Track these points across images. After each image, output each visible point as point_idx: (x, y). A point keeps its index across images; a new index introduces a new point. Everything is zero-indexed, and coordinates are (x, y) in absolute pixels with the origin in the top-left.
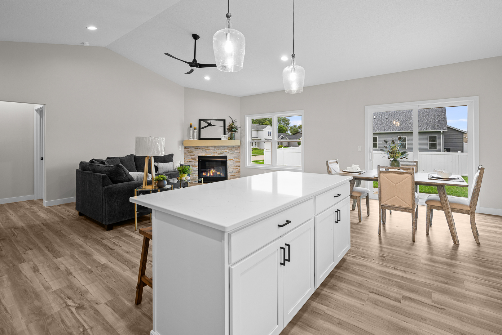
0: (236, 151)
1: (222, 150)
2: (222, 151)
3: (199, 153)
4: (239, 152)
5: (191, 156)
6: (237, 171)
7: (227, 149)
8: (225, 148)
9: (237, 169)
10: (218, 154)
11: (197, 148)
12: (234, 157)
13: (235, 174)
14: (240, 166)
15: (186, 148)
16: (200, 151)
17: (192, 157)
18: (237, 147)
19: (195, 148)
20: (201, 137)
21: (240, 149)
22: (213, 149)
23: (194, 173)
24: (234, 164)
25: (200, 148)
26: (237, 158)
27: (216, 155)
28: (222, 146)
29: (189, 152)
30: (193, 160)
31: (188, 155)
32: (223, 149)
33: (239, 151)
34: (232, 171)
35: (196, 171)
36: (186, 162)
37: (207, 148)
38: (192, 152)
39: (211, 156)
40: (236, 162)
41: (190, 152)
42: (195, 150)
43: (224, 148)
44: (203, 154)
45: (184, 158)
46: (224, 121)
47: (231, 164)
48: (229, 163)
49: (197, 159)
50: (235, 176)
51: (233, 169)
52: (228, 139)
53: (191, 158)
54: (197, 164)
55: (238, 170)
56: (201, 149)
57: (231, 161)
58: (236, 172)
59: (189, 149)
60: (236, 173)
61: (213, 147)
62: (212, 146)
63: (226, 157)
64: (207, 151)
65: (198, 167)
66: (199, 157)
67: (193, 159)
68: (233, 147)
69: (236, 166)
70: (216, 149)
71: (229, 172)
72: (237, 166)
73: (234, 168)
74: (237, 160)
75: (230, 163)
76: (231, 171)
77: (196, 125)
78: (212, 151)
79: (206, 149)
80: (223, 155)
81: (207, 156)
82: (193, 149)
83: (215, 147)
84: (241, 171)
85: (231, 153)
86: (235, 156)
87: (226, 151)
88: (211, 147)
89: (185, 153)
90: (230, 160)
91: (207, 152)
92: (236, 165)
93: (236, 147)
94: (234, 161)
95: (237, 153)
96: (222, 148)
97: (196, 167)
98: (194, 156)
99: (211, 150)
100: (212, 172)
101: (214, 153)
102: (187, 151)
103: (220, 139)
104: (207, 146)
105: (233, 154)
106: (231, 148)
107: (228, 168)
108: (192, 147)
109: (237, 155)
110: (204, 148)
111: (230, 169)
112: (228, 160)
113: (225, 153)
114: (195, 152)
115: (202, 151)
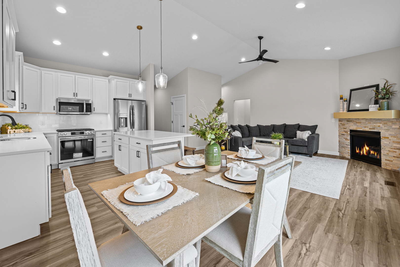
0: (393, 127)
1: (374, 124)
2: (374, 126)
3: (350, 127)
6: (395, 155)
7: (381, 123)
8: (378, 121)
9: (396, 152)
10: (370, 129)
11: (349, 120)
12: (390, 135)
13: (392, 159)
15: (340, 120)
16: (351, 124)
19: (347, 121)
20: (350, 109)
22: (364, 123)
23: (346, 147)
24: (391, 145)
25: (351, 121)
26: (394, 137)
27: (367, 129)
28: (374, 119)
30: (346, 134)
31: (342, 127)
32: (375, 123)
33: (398, 127)
34: (388, 154)
35: (348, 145)
36: (340, 135)
37: (358, 121)
38: (345, 125)
39: (362, 130)
40: (393, 142)
41: (343, 125)
42: (347, 123)
44: (354, 128)
45: (339, 130)
46: (377, 86)
47: (386, 144)
48: (383, 142)
49: (349, 133)
50: (392, 161)
51: (389, 151)
52: (378, 110)
53: (344, 131)
54: (349, 138)
55: (397, 154)
57: (387, 139)
58: (394, 157)
59: (342, 121)
60: (394, 158)
62: (363, 119)
63: (379, 133)
64: (358, 124)
65: (349, 141)
66: (351, 131)
67: (346, 132)
68: (389, 121)
69: (393, 147)
70: (367, 122)
71: (384, 155)
72: (396, 148)
73: (391, 150)
75: (385, 142)
76: (385, 153)
77: (347, 96)
79: (357, 123)
80: (375, 130)
81: (358, 130)
82: (345, 122)
83: (366, 119)
85: (386, 128)
86: (391, 133)
87: (379, 126)
89: (339, 126)
90: (385, 138)
91: (357, 126)
92: (394, 146)
93: (393, 120)
94: (390, 140)
95: (395, 129)
96: (374, 121)
97: (348, 141)
98: (346, 129)
99: (362, 124)
100: (366, 149)
101: (365, 127)
102: (341, 123)
103: (368, 110)
104: (358, 119)
105: (388, 130)
106: (385, 122)
107: (383, 148)
108: (345, 120)
109: (395, 132)
110: (355, 121)
111: (385, 150)
112: (381, 138)
113: (377, 128)
114: (347, 125)
115: (353, 124)
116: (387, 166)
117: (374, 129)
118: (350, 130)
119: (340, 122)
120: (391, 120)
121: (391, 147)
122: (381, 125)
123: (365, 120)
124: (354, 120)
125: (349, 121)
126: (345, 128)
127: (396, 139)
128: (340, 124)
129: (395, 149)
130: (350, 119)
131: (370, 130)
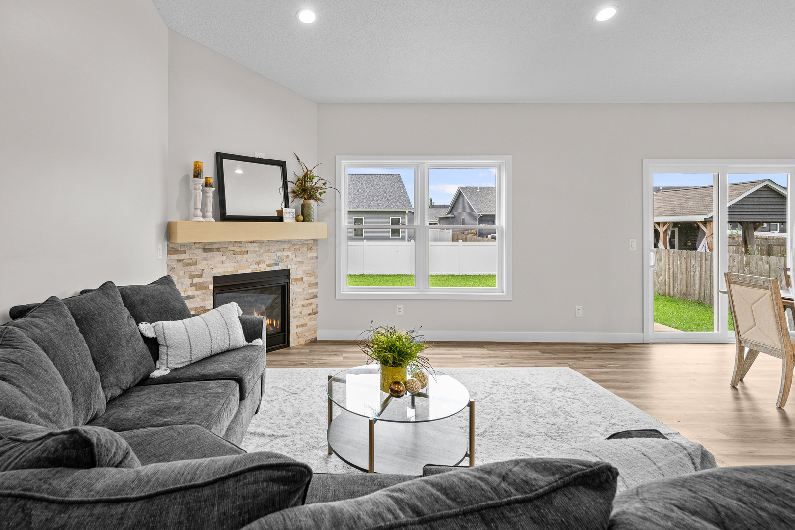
0: (310, 255)
1: (278, 254)
2: (277, 257)
3: (215, 267)
4: (316, 258)
5: (192, 277)
6: (311, 311)
7: (289, 250)
8: (286, 246)
9: (311, 304)
10: (268, 266)
11: (208, 248)
12: (304, 272)
14: (316, 297)
15: (175, 250)
16: (217, 257)
17: (196, 280)
18: (312, 242)
19: (205, 250)
20: (226, 213)
21: (317, 249)
22: (255, 252)
24: (305, 292)
25: (218, 249)
26: (311, 275)
27: (263, 268)
28: (277, 242)
29: (185, 265)
30: (199, 292)
31: (182, 274)
32: (279, 251)
33: (315, 255)
34: (301, 313)
37: (239, 250)
38: (195, 264)
39: (250, 271)
40: (309, 285)
41: (190, 265)
42: (205, 255)
43: (282, 247)
44: (226, 267)
46: (283, 165)
47: (298, 292)
48: (295, 290)
49: (211, 287)
50: (306, 325)
51: (303, 306)
52: (297, 221)
53: (193, 285)
54: (210, 302)
55: (313, 306)
56: (221, 253)
57: (298, 282)
58: (310, 314)
59: (184, 252)
60: (309, 317)
61: (254, 244)
62: (253, 242)
63: (286, 273)
64: (239, 257)
66: (216, 280)
67: (198, 287)
68: (302, 243)
69: (308, 297)
72: (311, 296)
73: (304, 302)
74: (311, 279)
75: (297, 290)
76: (298, 314)
77: (209, 171)
78: (251, 257)
79: (235, 253)
80: (280, 268)
81: (240, 272)
82: (198, 255)
83: (261, 243)
84: (319, 309)
85: (298, 259)
86: (307, 268)
87: (287, 256)
88: (249, 245)
89: (171, 270)
90: (297, 280)
91: (238, 261)
92: (310, 294)
93: (309, 242)
94: (304, 282)
95: (311, 259)
96: (277, 246)
98: (201, 276)
99: (249, 255)
101: (258, 263)
102: (179, 260)
104: (241, 242)
105: (303, 262)
106: (298, 247)
107: (293, 305)
108: (194, 247)
109: (312, 265)
110: (231, 248)
111: (297, 307)
112: (291, 281)
113: (284, 260)
114: (204, 262)
115: (224, 258)
116: (300, 337)
117: (277, 264)
118: (214, 278)
119: (176, 257)
120: (306, 243)
121: (306, 298)
122: (290, 253)
123: (257, 245)
124: (226, 246)
125: (213, 251)
126: (197, 273)
127: (312, 278)
128: (175, 263)
129: (310, 299)
130: (214, 243)
131: (269, 269)
